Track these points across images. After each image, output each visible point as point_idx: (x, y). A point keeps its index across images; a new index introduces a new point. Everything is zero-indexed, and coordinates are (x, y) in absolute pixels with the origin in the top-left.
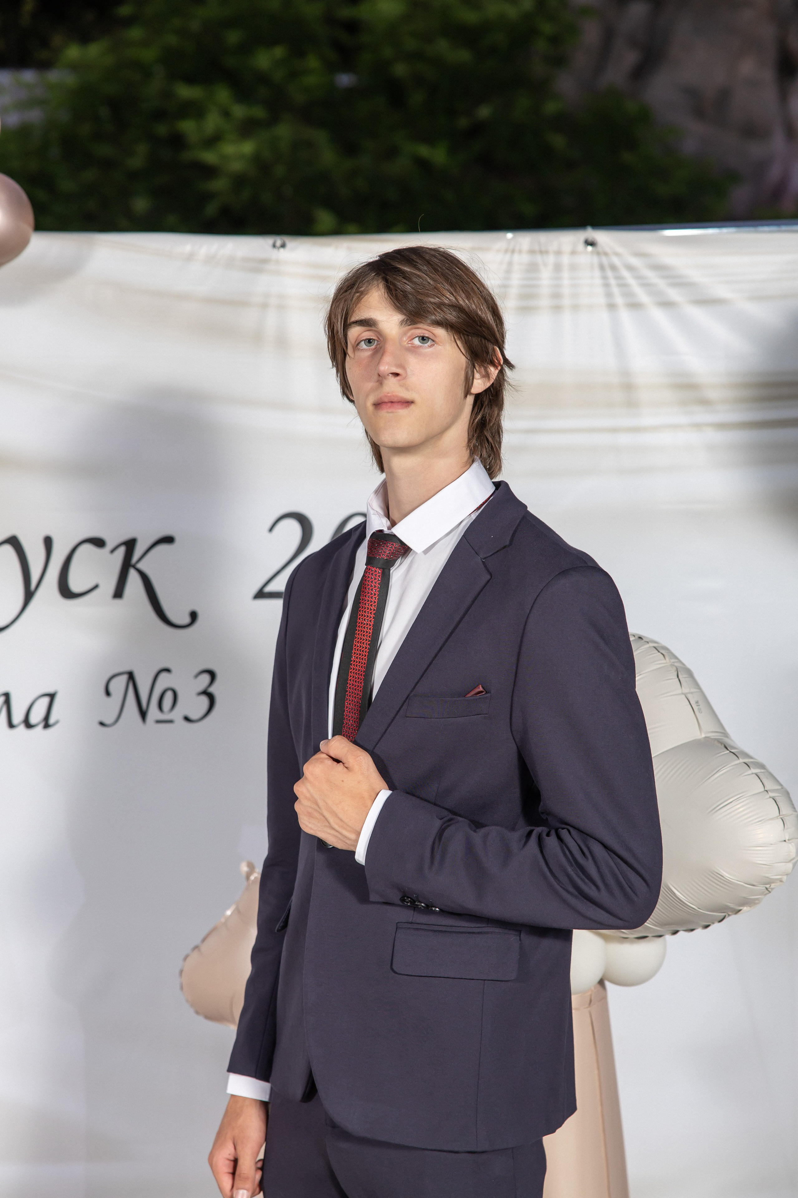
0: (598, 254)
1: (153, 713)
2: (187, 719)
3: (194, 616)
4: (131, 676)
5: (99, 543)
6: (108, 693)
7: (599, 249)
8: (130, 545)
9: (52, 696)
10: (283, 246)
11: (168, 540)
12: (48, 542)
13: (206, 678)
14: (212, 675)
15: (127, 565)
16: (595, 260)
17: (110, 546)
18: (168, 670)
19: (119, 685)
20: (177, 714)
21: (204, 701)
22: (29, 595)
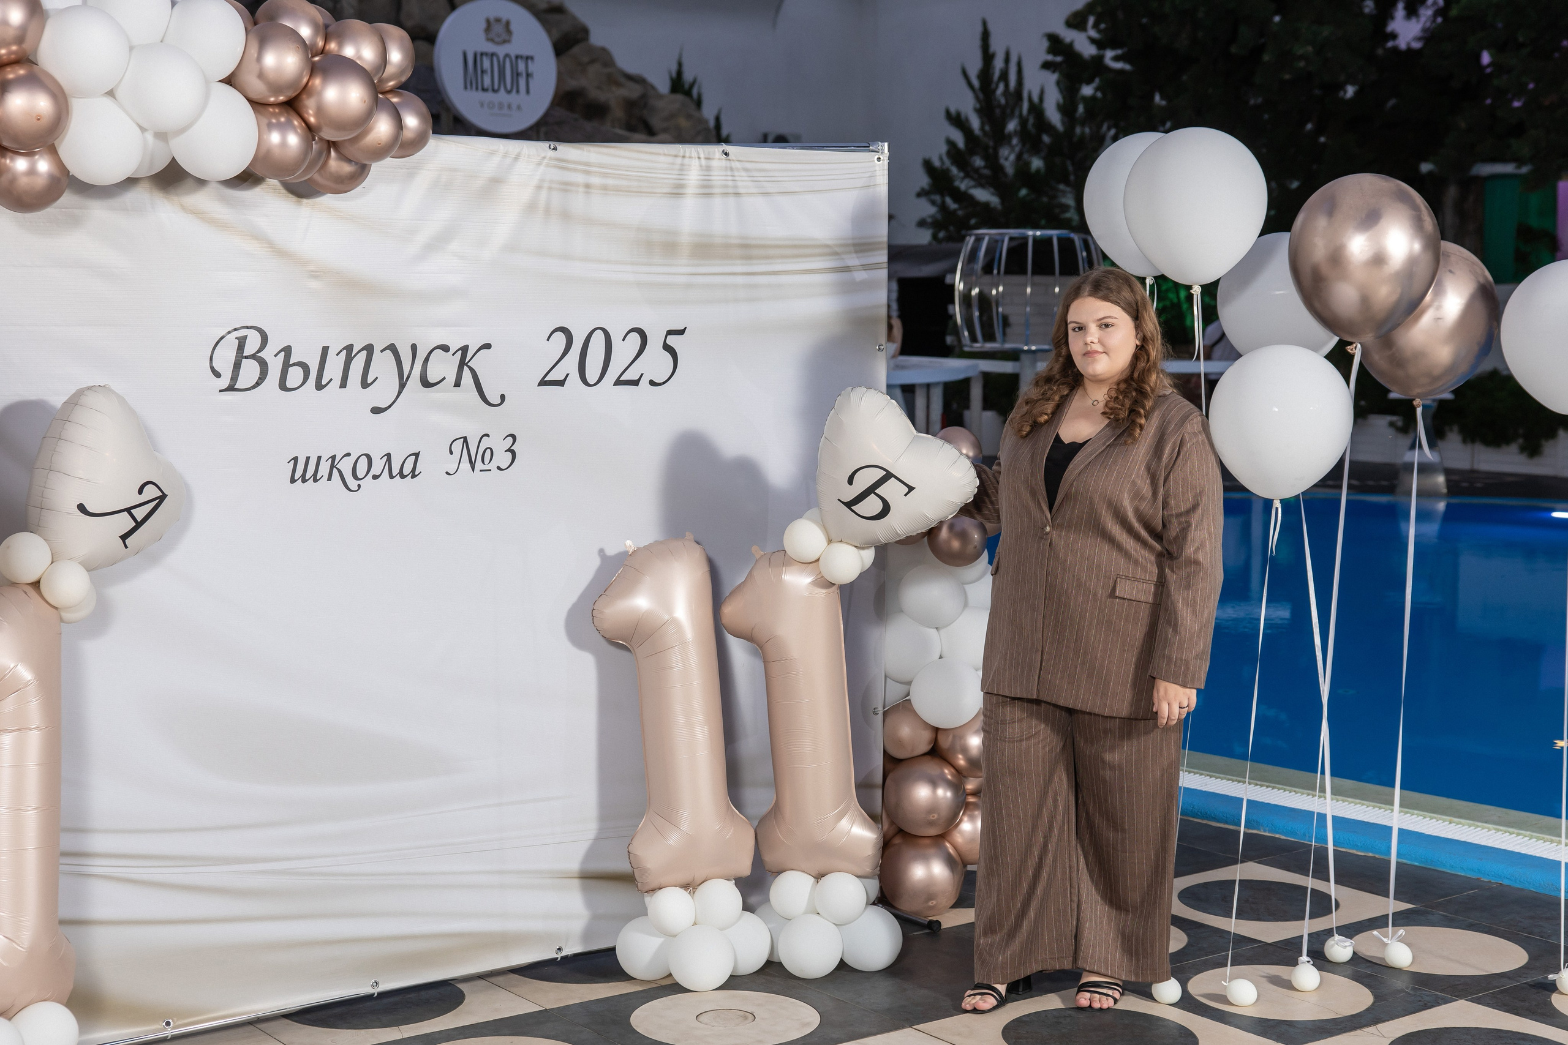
0: (730, 160)
1: (479, 465)
2: (499, 468)
3: (503, 397)
4: (465, 439)
5: (445, 348)
6: (451, 453)
7: (730, 157)
8: (464, 349)
9: (417, 455)
10: (555, 149)
11: (488, 346)
12: (414, 348)
13: (510, 439)
14: (514, 437)
15: (463, 363)
16: (728, 164)
17: (452, 351)
18: (488, 435)
19: (457, 447)
20: (493, 466)
21: (509, 455)
22: (402, 386)
